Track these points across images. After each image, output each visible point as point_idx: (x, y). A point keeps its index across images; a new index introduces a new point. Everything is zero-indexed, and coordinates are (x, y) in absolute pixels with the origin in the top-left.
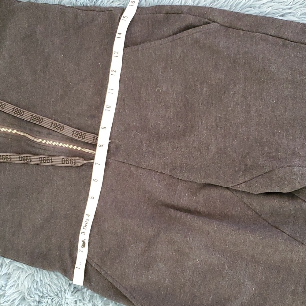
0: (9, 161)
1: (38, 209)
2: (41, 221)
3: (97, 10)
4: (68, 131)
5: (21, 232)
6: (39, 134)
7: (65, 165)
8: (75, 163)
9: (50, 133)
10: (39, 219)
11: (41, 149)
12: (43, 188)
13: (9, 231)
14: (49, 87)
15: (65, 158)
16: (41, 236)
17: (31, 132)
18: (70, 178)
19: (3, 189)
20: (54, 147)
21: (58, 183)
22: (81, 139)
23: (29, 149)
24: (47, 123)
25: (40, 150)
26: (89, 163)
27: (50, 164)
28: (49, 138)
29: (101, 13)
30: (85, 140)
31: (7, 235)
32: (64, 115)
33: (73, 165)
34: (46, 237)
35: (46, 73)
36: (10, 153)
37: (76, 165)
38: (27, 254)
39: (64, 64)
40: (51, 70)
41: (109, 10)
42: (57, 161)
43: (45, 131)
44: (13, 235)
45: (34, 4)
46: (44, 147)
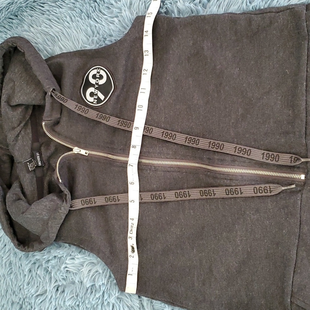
0: (188, 198)
1: (231, 250)
2: (237, 265)
3: (274, 11)
4: (257, 155)
5: (213, 280)
6: (222, 163)
7: (259, 194)
8: (271, 192)
9: (234, 160)
10: (234, 263)
11: (226, 179)
12: (235, 224)
13: (198, 279)
14: (226, 108)
15: (258, 186)
16: (239, 282)
17: (211, 162)
18: (266, 209)
19: (184, 231)
20: (242, 175)
21: (252, 217)
22: (274, 162)
23: (211, 181)
24: (229, 148)
25: (225, 181)
26: (289, 189)
27: (239, 195)
28: (234, 166)
29: (280, 13)
30: (280, 163)
31: (196, 284)
32: (248, 137)
33: (269, 194)
34: (246, 283)
35: (220, 91)
36: (188, 188)
37: (272, 194)
38: (222, 305)
39: (242, 78)
40: (227, 88)
41: (290, 9)
42: (248, 191)
43: (228, 158)
44: (204, 284)
45: (199, 17)
46: (230, 176)
